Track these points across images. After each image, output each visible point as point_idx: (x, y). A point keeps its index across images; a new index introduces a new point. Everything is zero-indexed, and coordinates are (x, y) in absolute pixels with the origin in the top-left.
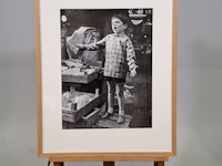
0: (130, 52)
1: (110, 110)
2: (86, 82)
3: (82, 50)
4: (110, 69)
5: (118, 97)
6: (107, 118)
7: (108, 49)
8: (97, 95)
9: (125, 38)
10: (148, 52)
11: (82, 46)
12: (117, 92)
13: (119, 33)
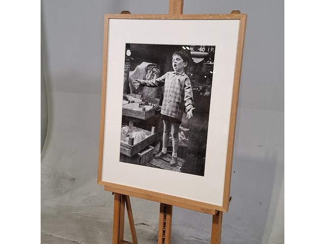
0: (188, 92)
1: (164, 150)
2: (143, 118)
3: (143, 85)
4: (167, 108)
5: (172, 138)
6: (160, 158)
7: (167, 87)
8: (152, 133)
9: (184, 77)
10: (207, 93)
11: (142, 81)
12: (172, 133)
13: (178, 71)
